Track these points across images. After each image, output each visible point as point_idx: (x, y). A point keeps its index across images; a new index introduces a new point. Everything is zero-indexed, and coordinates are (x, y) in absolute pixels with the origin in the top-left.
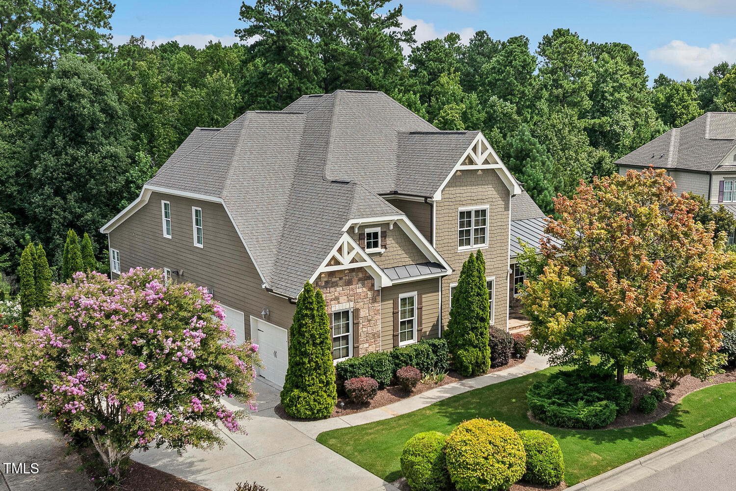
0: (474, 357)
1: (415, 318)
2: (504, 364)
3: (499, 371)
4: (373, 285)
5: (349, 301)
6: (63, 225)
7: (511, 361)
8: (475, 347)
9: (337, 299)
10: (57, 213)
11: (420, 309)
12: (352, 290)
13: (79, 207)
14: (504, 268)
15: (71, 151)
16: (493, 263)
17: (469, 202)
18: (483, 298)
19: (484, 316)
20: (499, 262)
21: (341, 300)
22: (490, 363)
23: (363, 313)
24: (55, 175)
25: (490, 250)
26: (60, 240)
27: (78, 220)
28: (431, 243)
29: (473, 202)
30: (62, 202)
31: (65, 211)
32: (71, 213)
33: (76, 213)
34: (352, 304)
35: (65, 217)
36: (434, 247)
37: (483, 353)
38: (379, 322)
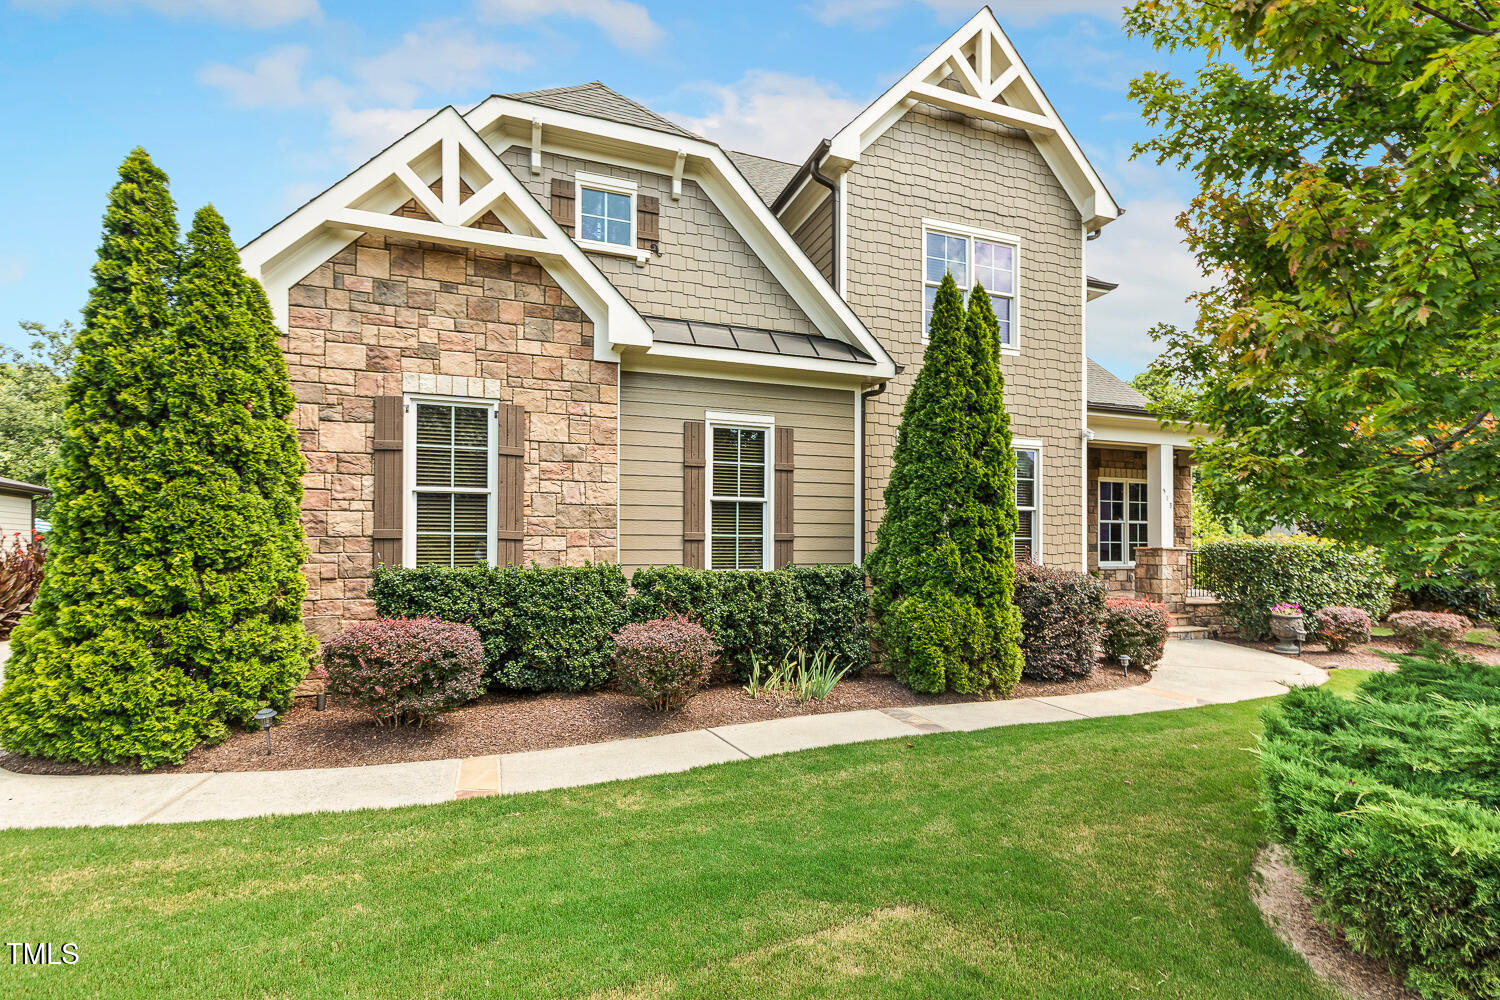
0: (954, 622)
1: (769, 498)
2: (1071, 675)
3: (1055, 693)
4: (588, 342)
5: (483, 373)
7: (1097, 674)
8: (962, 590)
9: (428, 354)
11: (785, 472)
12: (500, 338)
14: (1071, 424)
16: (1035, 402)
17: (959, 210)
18: (988, 421)
19: (995, 482)
20: (1053, 403)
21: (447, 361)
22: (1020, 663)
23: (540, 427)
25: (1025, 361)
28: (833, 281)
29: (969, 214)
34: (494, 388)
36: (844, 295)
37: (989, 615)
38: (613, 474)
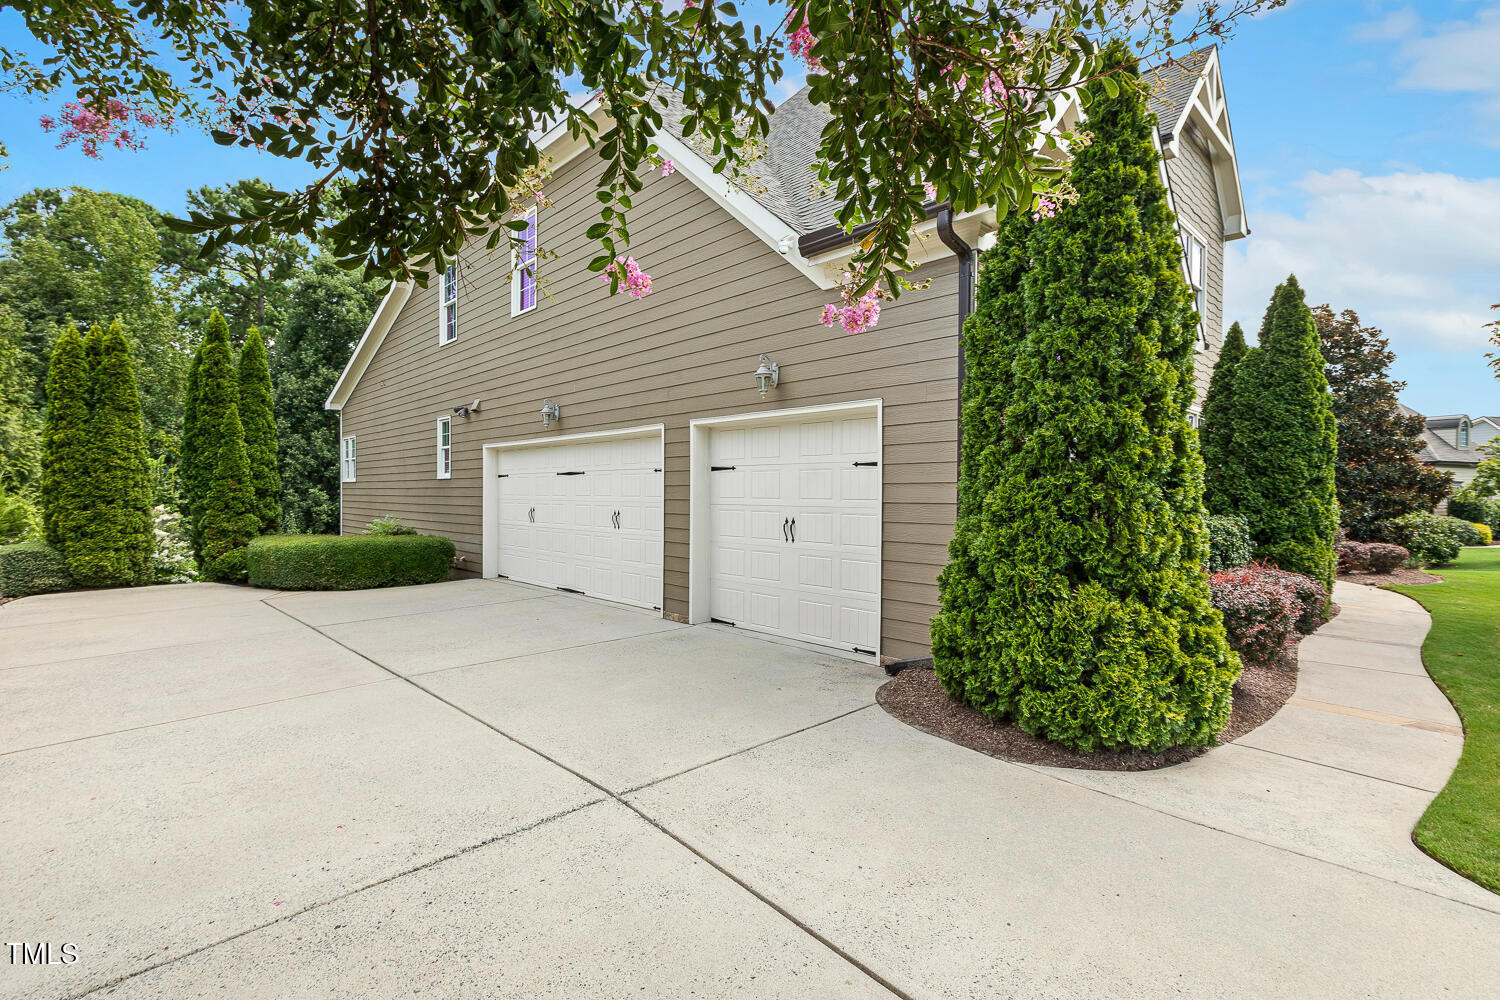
6: (301, 475)
10: (293, 456)
13: (329, 451)
15: (323, 370)
24: (296, 402)
26: (294, 496)
27: (326, 469)
30: (303, 441)
31: (305, 455)
32: (316, 457)
33: (324, 458)
35: (304, 464)
